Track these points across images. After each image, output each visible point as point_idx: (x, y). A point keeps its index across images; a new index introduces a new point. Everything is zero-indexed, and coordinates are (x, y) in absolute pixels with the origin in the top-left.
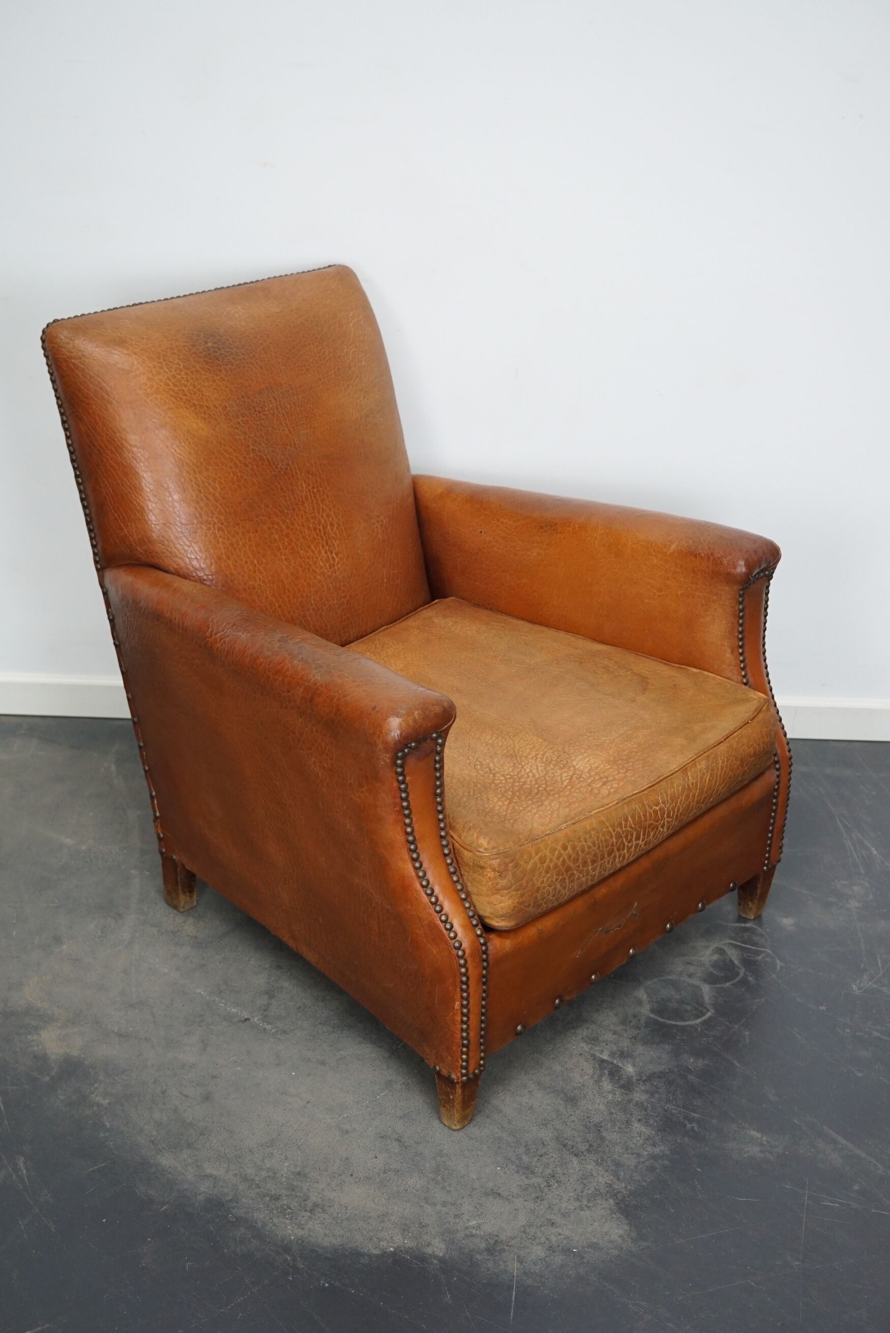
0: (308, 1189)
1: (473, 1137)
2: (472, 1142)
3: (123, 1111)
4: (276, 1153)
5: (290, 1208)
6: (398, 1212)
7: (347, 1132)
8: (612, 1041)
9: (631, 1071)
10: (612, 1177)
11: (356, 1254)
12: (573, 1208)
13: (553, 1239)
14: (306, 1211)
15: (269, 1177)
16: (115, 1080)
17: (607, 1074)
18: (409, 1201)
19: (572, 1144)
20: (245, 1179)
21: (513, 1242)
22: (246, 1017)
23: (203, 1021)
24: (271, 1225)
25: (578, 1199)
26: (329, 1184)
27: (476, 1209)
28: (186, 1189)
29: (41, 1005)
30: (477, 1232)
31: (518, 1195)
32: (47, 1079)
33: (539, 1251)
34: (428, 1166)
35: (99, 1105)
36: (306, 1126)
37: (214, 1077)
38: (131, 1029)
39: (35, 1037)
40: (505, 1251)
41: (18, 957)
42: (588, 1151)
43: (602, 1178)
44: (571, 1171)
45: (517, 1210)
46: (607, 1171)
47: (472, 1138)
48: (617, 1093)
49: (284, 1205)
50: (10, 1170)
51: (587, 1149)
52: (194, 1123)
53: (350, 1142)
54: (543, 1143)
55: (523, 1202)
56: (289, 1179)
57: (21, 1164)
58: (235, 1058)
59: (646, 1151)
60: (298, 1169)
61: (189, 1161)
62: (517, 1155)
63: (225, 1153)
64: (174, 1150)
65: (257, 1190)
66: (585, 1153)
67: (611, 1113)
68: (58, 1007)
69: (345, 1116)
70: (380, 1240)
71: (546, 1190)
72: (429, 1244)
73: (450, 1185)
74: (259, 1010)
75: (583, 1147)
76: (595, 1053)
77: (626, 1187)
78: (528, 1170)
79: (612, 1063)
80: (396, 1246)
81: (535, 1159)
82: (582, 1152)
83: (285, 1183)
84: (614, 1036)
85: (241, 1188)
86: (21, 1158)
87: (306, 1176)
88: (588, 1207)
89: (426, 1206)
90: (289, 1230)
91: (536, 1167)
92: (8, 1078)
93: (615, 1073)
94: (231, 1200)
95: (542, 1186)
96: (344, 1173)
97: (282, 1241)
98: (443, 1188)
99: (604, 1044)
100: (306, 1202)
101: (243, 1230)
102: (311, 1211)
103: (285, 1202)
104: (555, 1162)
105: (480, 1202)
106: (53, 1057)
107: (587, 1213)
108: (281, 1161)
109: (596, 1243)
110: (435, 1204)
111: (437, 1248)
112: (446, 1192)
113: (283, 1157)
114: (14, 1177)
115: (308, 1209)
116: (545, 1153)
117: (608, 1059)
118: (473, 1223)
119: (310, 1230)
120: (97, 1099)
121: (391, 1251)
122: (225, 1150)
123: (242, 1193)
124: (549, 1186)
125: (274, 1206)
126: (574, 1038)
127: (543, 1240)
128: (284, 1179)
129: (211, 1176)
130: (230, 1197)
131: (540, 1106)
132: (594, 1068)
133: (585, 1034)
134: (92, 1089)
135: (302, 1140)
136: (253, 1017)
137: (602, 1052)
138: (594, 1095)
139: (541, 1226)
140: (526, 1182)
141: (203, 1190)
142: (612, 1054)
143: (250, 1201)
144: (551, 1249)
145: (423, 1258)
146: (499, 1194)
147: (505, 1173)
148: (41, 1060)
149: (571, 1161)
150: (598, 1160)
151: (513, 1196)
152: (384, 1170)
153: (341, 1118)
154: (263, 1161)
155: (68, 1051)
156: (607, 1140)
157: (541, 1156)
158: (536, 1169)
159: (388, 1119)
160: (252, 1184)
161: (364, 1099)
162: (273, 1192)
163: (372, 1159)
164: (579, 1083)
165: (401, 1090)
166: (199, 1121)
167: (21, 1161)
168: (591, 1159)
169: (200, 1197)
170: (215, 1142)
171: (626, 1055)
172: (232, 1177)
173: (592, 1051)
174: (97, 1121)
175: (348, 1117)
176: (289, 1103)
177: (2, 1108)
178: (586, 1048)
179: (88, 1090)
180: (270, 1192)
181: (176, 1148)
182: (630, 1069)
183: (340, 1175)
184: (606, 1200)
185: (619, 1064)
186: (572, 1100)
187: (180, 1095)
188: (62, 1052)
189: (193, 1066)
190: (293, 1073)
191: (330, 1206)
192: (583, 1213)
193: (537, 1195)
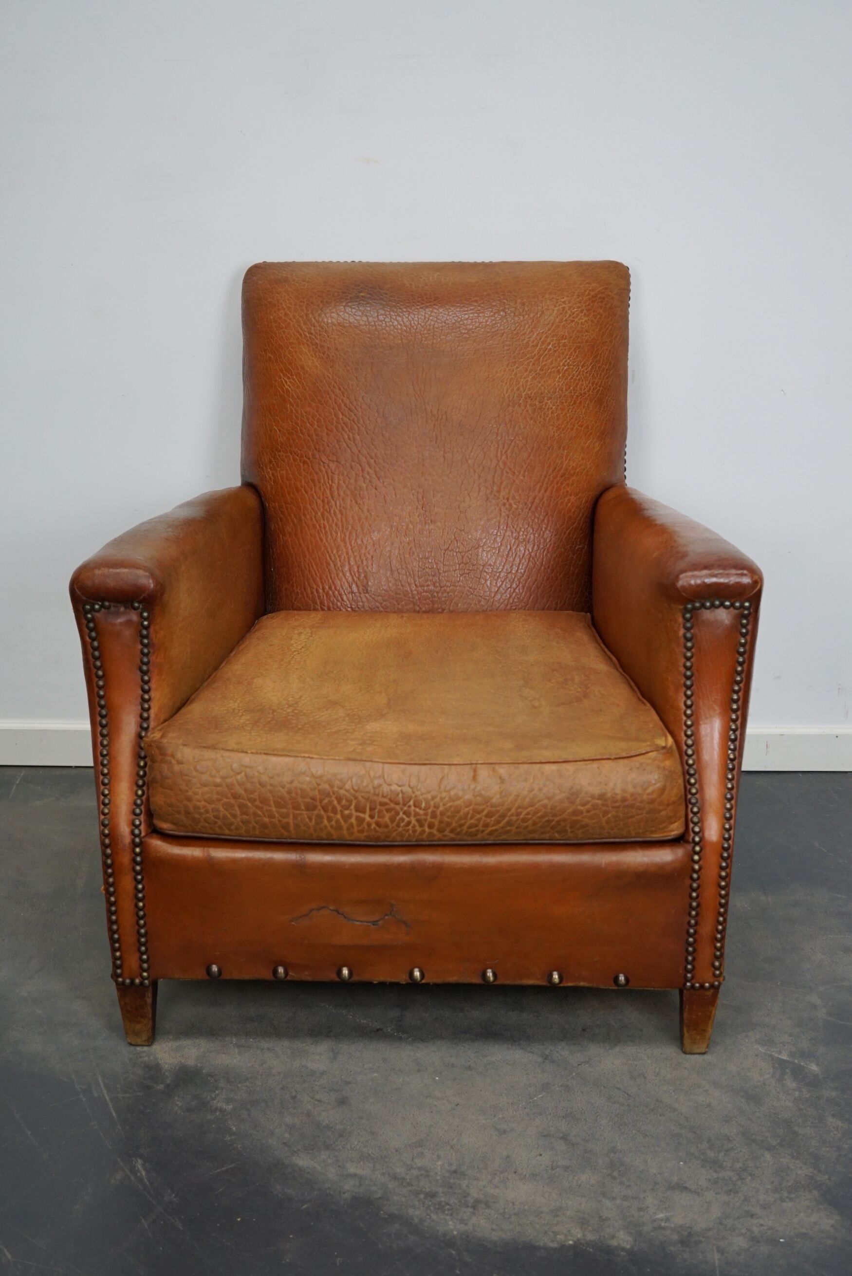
0: (467, 1186)
1: (648, 1134)
2: (647, 1139)
3: (249, 1115)
4: (426, 1152)
5: (449, 1205)
6: (573, 1206)
7: (505, 1132)
8: (789, 1043)
9: (816, 1069)
10: (811, 1170)
11: (531, 1248)
12: (773, 1200)
13: (756, 1230)
14: (467, 1207)
15: (422, 1175)
16: (238, 1087)
17: (790, 1073)
18: (584, 1196)
19: (761, 1139)
20: (395, 1177)
21: (710, 1234)
22: (378, 1027)
23: (330, 1032)
24: (429, 1221)
25: (777, 1190)
26: (490, 1181)
27: (661, 1203)
28: (329, 1188)
30: (667, 1224)
31: (707, 1188)
32: (161, 1087)
33: (740, 1242)
34: (601, 1162)
35: (222, 1111)
36: (458, 1127)
37: (350, 1083)
39: (145, 1048)
40: (701, 1242)
42: (781, 1145)
43: (801, 1171)
44: (764, 1165)
45: (709, 1203)
46: (805, 1164)
47: (646, 1135)
48: (804, 1090)
49: (442, 1201)
50: (127, 1171)
51: (779, 1143)
52: (331, 1125)
53: (509, 1140)
54: (728, 1139)
55: (715, 1195)
56: (444, 1177)
57: (140, 1167)
58: (371, 1065)
59: (847, 1144)
60: (454, 1168)
61: (329, 1161)
62: (700, 1150)
63: (368, 1153)
64: (311, 1152)
65: (410, 1188)
66: (777, 1147)
67: (801, 1109)
69: (500, 1116)
70: (556, 1233)
71: (739, 1183)
72: (613, 1237)
73: (629, 1180)
74: (392, 1021)
75: (774, 1142)
76: (773, 1053)
77: (829, 1179)
78: (716, 1165)
79: (794, 1063)
80: (575, 1239)
81: (722, 1154)
82: (774, 1147)
83: (440, 1181)
84: (791, 1038)
85: (390, 1186)
86: (139, 1160)
87: (463, 1174)
88: (791, 1199)
89: (603, 1200)
90: (451, 1226)
91: (724, 1161)
92: (118, 1086)
93: (798, 1073)
94: (380, 1198)
95: (734, 1179)
96: (507, 1171)
97: (445, 1235)
98: (621, 1183)
99: (781, 1045)
100: (467, 1199)
101: (397, 1226)
102: (474, 1207)
103: (443, 1199)
104: (744, 1156)
105: (666, 1196)
106: (166, 1066)
107: (790, 1204)
108: (433, 1160)
109: (805, 1234)
110: (614, 1198)
111: (623, 1240)
112: (625, 1187)
113: (435, 1156)
114: (132, 1178)
115: (470, 1205)
116: (732, 1148)
117: (788, 1059)
118: (661, 1216)
119: (474, 1226)
120: (219, 1105)
121: (569, 1244)
122: (369, 1150)
123: (392, 1191)
124: (742, 1179)
125: (430, 1203)
126: (746, 1040)
127: (743, 1231)
128: (439, 1178)
129: (355, 1176)
130: (379, 1195)
131: (719, 1104)
132: (774, 1067)
133: (757, 1036)
134: (213, 1096)
135: (455, 1140)
136: (386, 1027)
137: (780, 1052)
138: (778, 1092)
139: (739, 1218)
140: (715, 1175)
141: (348, 1188)
142: (791, 1054)
143: (403, 1199)
144: (754, 1239)
145: (609, 1251)
146: (686, 1188)
147: (690, 1167)
148: (154, 1069)
149: (763, 1155)
150: (793, 1154)
151: (702, 1190)
152: (552, 1167)
153: (496, 1119)
154: (413, 1159)
155: (183, 1061)
156: (800, 1134)
157: (727, 1151)
158: (724, 1163)
159: (549, 1119)
160: (402, 1183)
161: (519, 1100)
162: (427, 1190)
163: (536, 1156)
164: (760, 1081)
165: (561, 1091)
166: (336, 1124)
167: (139, 1164)
168: (785, 1153)
169: (346, 1195)
170: (356, 1143)
171: (805, 1055)
172: (379, 1176)
173: (769, 1052)
174: (222, 1125)
175: (504, 1118)
176: (436, 1106)
177: (114, 1114)
178: (762, 1049)
179: (209, 1097)
180: (424, 1190)
181: (312, 1150)
182: (814, 1067)
183: (502, 1172)
184: (810, 1191)
185: (802, 1064)
186: (754, 1097)
187: (312, 1100)
188: (176, 1062)
189: (323, 1073)
190: (437, 1078)
191: (494, 1202)
192: (785, 1204)
193: (730, 1188)
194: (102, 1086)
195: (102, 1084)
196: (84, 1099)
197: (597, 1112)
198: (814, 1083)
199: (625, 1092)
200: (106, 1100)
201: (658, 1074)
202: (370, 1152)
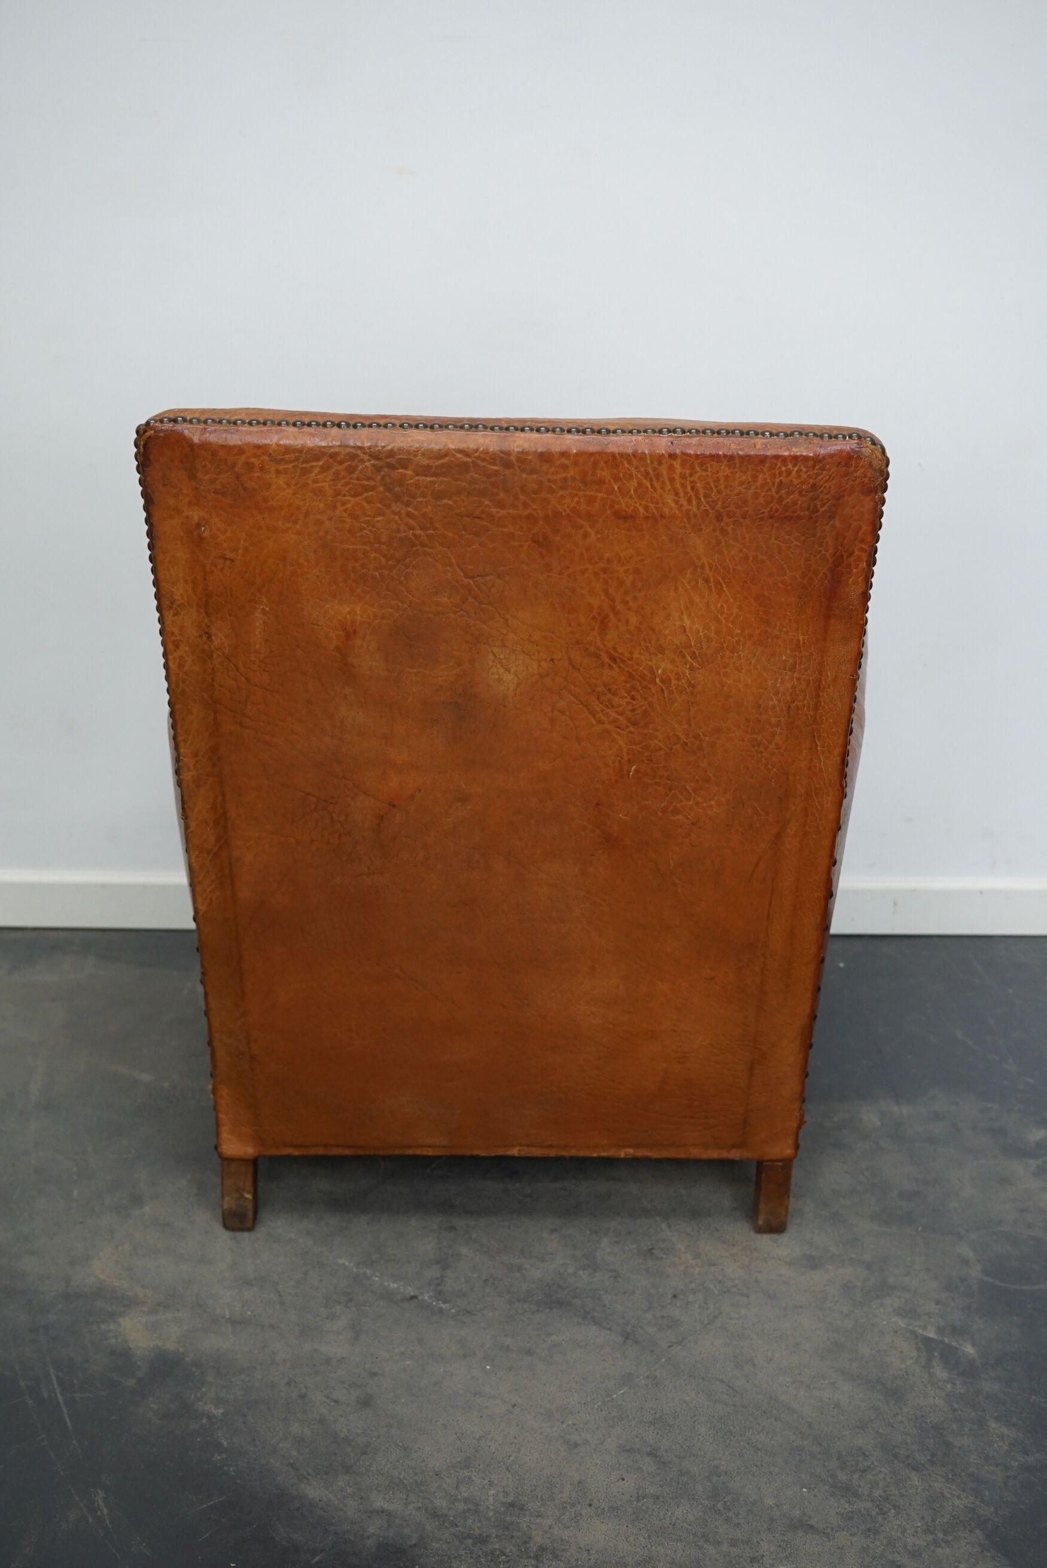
0: (529, 1526)
1: (760, 1447)
2: (759, 1454)
3: (244, 1423)
4: (475, 1476)
5: (504, 1555)
6: (667, 1555)
7: (576, 1445)
8: (936, 1313)
9: (972, 1352)
10: (972, 1499)
12: (925, 1544)
14: (529, 1557)
15: (469, 1510)
16: (231, 1382)
17: (938, 1357)
18: (681, 1540)
19: (905, 1453)
20: (434, 1514)
22: (412, 1294)
23: (350, 1300)
25: (929, 1530)
26: (559, 1519)
27: (781, 1550)
28: (348, 1531)
29: (118, 1284)
31: (839, 1526)
32: (131, 1382)
34: (701, 1489)
35: (210, 1417)
36: (515, 1438)
37: (375, 1374)
38: (249, 1313)
39: (112, 1327)
41: (82, 1223)
42: (932, 1463)
43: (959, 1501)
44: (911, 1491)
45: (842, 1548)
46: (963, 1490)
47: (759, 1449)
48: (958, 1383)
49: (495, 1549)
50: (84, 1509)
51: (929, 1460)
52: (351, 1437)
53: (582, 1458)
54: (864, 1453)
55: (849, 1538)
56: (498, 1512)
57: (101, 1504)
58: (402, 1349)
59: (1016, 1460)
60: (510, 1499)
61: (349, 1491)
62: (828, 1471)
63: (399, 1478)
64: (325, 1476)
65: (453, 1530)
66: (927, 1465)
67: (955, 1410)
68: (143, 1286)
69: (570, 1423)
71: (880, 1519)
73: (737, 1515)
74: (430, 1285)
75: (922, 1458)
76: (916, 1329)
77: (996, 1512)
78: (849, 1492)
79: (943, 1343)
81: (856, 1476)
82: (923, 1465)
84: (938, 1307)
85: (428, 1527)
86: (100, 1492)
87: (522, 1508)
88: (947, 1542)
89: (706, 1546)
92: (75, 1382)
93: (949, 1356)
94: (415, 1545)
95: (873, 1513)
96: (579, 1503)
98: (728, 1520)
99: (926, 1317)
100: (528, 1545)
103: (497, 1546)
104: (884, 1478)
105: (786, 1539)
106: (138, 1352)
107: (947, 1551)
108: (483, 1487)
110: (718, 1543)
112: (732, 1525)
113: (486, 1482)
114: (90, 1519)
115: (532, 1555)
116: (869, 1468)
117: (936, 1337)
120: (206, 1408)
122: (400, 1474)
123: (431, 1535)
124: (883, 1514)
125: (480, 1552)
126: (882, 1311)
128: (491, 1514)
129: (382, 1512)
130: (414, 1542)
131: (850, 1402)
132: (918, 1349)
133: (895, 1305)
134: (199, 1395)
135: (512, 1458)
136: (422, 1293)
137: (925, 1328)
138: (925, 1386)
140: (849, 1508)
141: (373, 1531)
142: (940, 1331)
143: (445, 1546)
146: (812, 1527)
147: (815, 1496)
148: (123, 1357)
149: (909, 1478)
150: (947, 1475)
151: (832, 1529)
152: (638, 1497)
153: (564, 1426)
154: (457, 1488)
155: (160, 1344)
156: (955, 1446)
157: (864, 1471)
158: (860, 1489)
159: (633, 1426)
160: (444, 1522)
161: (594, 1399)
162: (477, 1532)
163: (618, 1481)
164: (901, 1370)
165: (647, 1385)
166: (358, 1435)
167: (100, 1497)
168: (937, 1474)
169: (370, 1542)
170: (383, 1463)
171: (960, 1331)
172: (413, 1512)
173: (911, 1327)
174: (209, 1439)
175: (575, 1424)
176: (487, 1407)
177: (69, 1424)
178: (902, 1323)
179: (193, 1396)
180: (472, 1532)
181: (326, 1474)
182: (969, 1349)
183: (573, 1505)
184: (971, 1531)
185: (953, 1344)
186: (895, 1393)
187: (327, 1400)
188: (151, 1346)
189: (342, 1360)
190: (488, 1367)
191: (563, 1550)
192: (939, 1551)
193: (868, 1526)
194: (55, 1382)
195: (54, 1378)
196: (30, 1402)
197: (695, 1416)
198: (969, 1371)
199: (729, 1387)
200: (58, 1402)
201: (771, 1360)
202: (402, 1477)
